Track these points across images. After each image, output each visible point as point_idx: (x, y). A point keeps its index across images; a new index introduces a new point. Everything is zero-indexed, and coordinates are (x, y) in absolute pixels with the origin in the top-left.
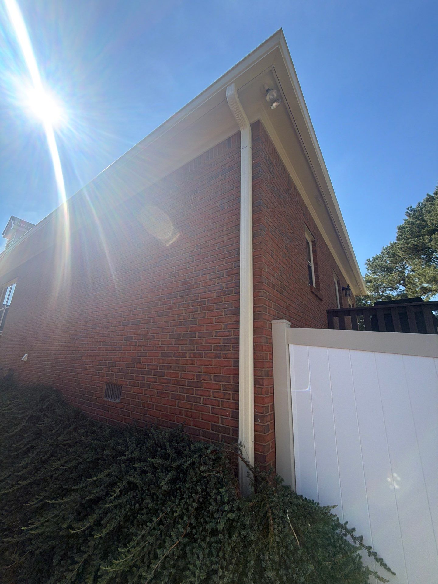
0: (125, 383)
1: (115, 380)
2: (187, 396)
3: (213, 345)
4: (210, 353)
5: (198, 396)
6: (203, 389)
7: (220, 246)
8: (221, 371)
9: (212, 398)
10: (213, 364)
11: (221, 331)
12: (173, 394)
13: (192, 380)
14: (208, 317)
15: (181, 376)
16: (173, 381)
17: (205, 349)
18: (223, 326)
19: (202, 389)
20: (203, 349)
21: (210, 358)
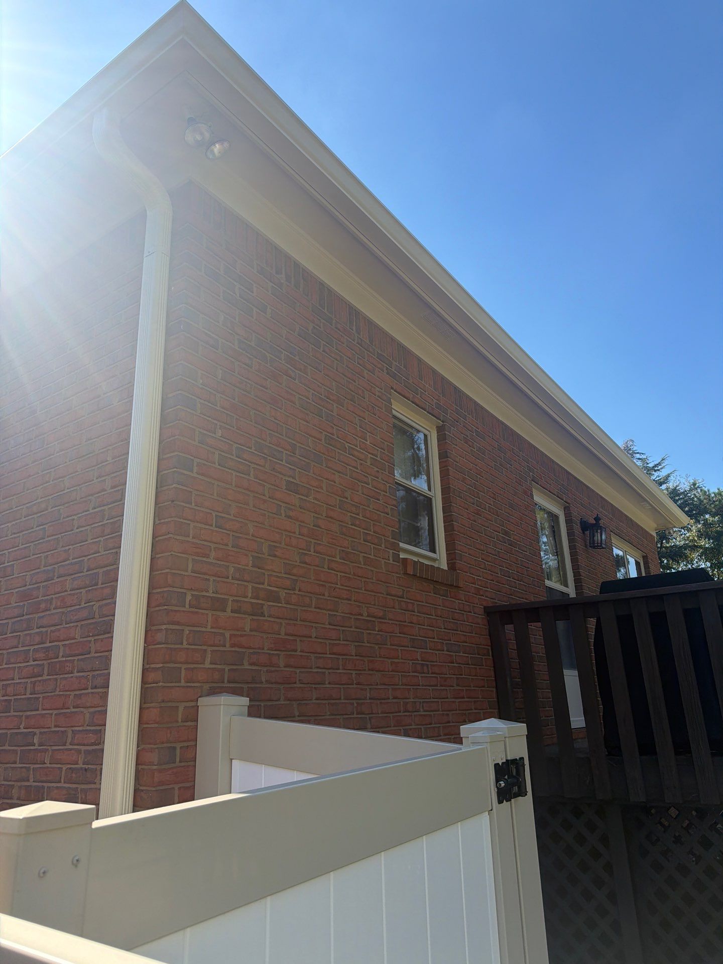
3: (64, 768)
7: (98, 504)
11: (83, 731)
14: (60, 690)
17: (49, 778)
18: (87, 717)
20: (45, 778)
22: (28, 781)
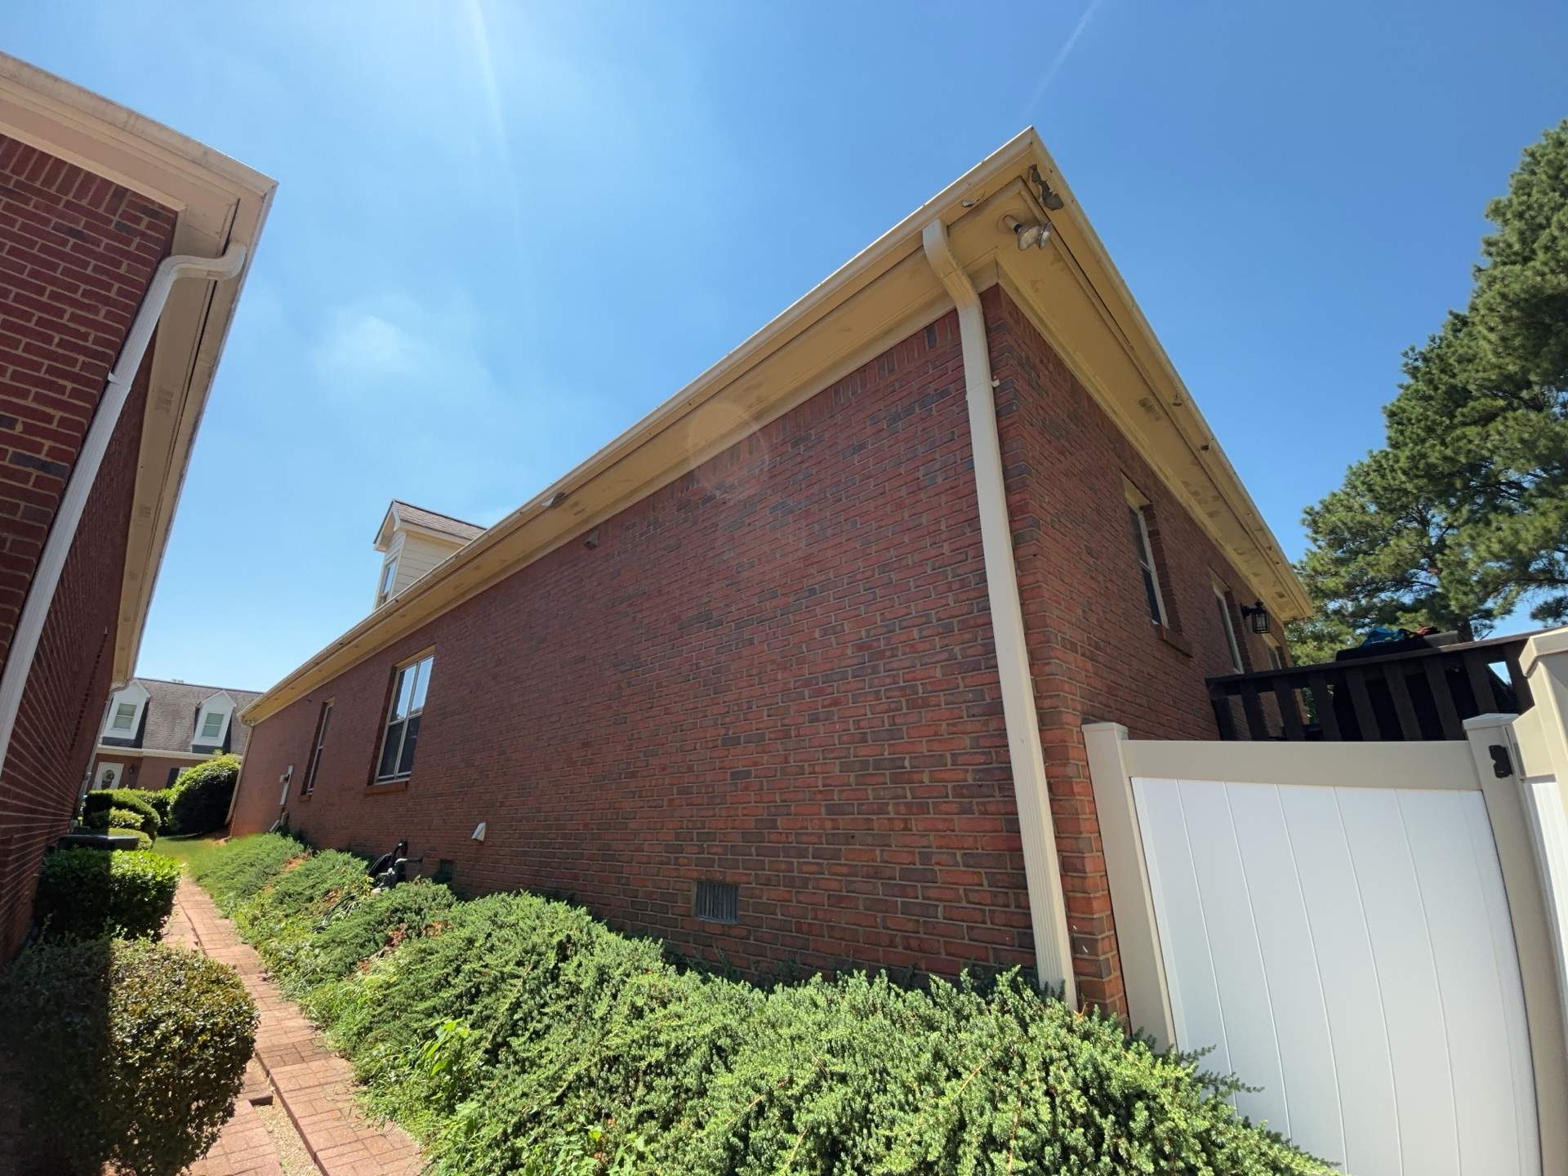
0: (745, 879)
1: (718, 874)
2: (902, 902)
3: (950, 785)
4: (945, 802)
5: (932, 902)
6: (939, 884)
7: (937, 565)
8: (980, 843)
9: (964, 904)
10: (957, 828)
11: (965, 753)
12: (867, 898)
13: (912, 866)
14: (927, 721)
15: (882, 856)
16: (865, 869)
17: (932, 795)
18: (968, 741)
19: (936, 885)
20: (927, 796)
21: (947, 814)
22: (906, 798)
